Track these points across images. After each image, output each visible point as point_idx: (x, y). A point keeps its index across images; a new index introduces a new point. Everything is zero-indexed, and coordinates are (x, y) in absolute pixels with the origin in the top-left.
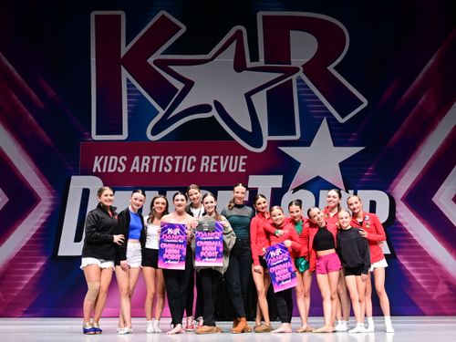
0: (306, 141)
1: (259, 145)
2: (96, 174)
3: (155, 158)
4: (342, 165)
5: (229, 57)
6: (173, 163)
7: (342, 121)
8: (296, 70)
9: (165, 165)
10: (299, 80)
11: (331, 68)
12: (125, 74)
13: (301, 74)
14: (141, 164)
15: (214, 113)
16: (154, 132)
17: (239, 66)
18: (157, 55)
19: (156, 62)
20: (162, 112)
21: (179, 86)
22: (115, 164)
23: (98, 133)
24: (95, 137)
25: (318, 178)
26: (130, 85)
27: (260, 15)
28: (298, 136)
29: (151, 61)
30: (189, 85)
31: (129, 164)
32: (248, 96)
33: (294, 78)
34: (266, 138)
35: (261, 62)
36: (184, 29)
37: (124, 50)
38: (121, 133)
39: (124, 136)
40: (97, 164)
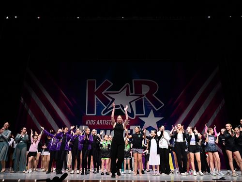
0: (147, 116)
1: (133, 117)
2: (87, 125)
3: (104, 121)
4: (157, 123)
5: (125, 92)
6: (109, 122)
7: (157, 110)
8: (144, 95)
9: (106, 122)
10: (145, 98)
11: (153, 95)
12: (96, 97)
13: (145, 96)
14: (100, 122)
15: (120, 108)
16: (104, 113)
17: (128, 94)
18: (105, 92)
19: (104, 93)
20: (106, 107)
21: (111, 100)
22: (92, 122)
23: (88, 113)
24: (87, 114)
25: (150, 127)
26: (97, 100)
27: (133, 80)
28: (144, 115)
29: (103, 93)
30: (113, 100)
31: (96, 122)
32: (130, 103)
33: (143, 98)
34: (135, 115)
35: (134, 93)
36: (112, 84)
37: (96, 90)
38: (94, 113)
39: (95, 114)
40: (87, 122)
